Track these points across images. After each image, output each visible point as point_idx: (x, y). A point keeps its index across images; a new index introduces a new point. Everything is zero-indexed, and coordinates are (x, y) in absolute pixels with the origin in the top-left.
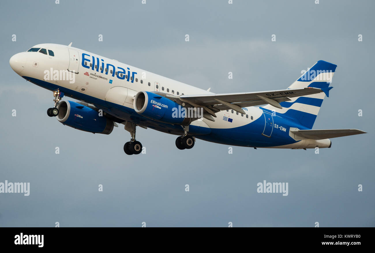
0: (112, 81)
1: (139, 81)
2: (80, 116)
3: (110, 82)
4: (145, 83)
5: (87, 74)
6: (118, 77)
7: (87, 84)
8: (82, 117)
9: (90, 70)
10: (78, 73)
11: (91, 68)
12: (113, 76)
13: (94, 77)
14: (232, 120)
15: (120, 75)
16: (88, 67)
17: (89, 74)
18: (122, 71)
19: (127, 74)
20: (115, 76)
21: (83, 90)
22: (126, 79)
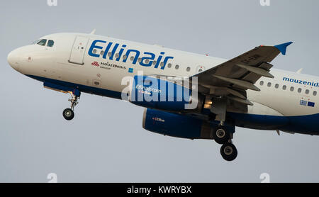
0: (132, 69)
1: (173, 66)
2: (160, 120)
3: (129, 71)
4: (183, 68)
5: (95, 64)
6: (141, 64)
7: (99, 75)
8: (163, 121)
9: (100, 60)
10: (83, 64)
11: (101, 56)
12: (134, 63)
13: (107, 66)
14: (314, 104)
15: (144, 62)
16: (98, 56)
17: (99, 63)
18: (150, 56)
19: (156, 59)
20: (138, 63)
21: (96, 83)
22: (153, 66)
